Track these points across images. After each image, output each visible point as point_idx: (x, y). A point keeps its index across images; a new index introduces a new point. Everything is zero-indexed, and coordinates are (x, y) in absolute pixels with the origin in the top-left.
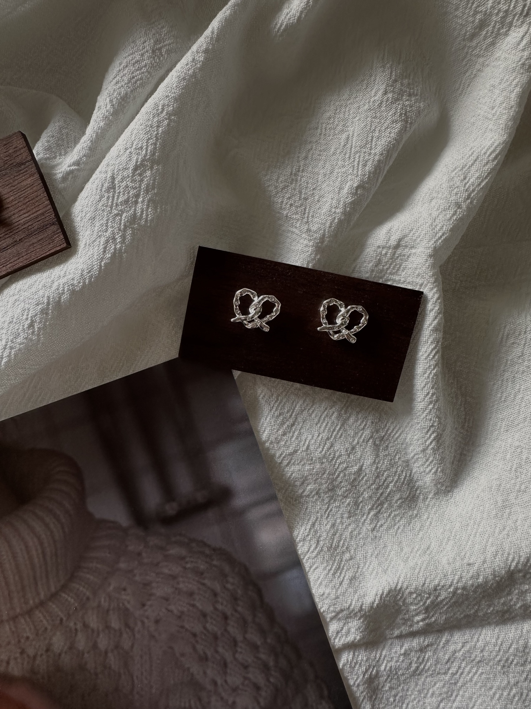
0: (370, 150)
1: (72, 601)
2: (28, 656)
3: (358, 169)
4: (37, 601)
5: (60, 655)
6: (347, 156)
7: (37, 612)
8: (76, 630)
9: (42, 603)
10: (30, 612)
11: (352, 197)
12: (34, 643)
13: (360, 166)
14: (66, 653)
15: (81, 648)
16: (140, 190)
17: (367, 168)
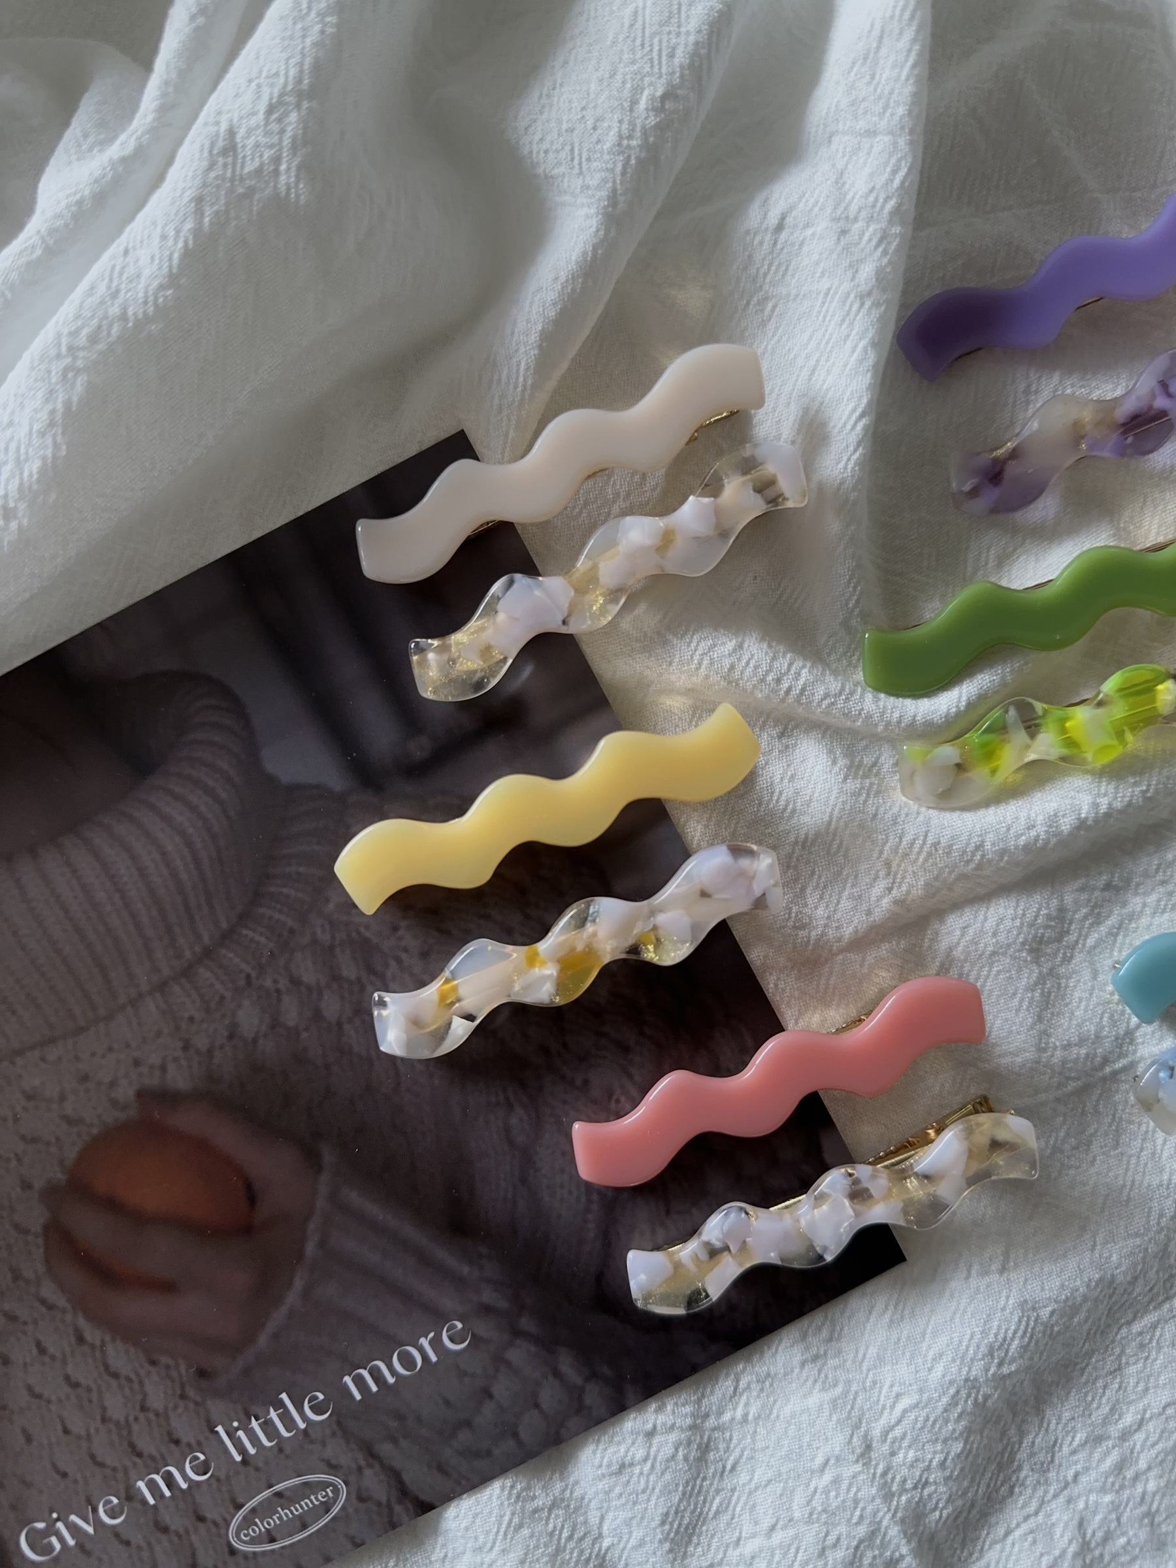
0: (679, 27)
1: (263, 940)
2: (198, 1052)
3: (660, 63)
4: (198, 949)
5: (255, 1041)
6: (638, 42)
7: (201, 970)
8: (278, 991)
9: (208, 953)
10: (187, 973)
11: (656, 116)
12: (205, 1025)
13: (664, 58)
14: (265, 1036)
15: (291, 1024)
16: (280, 150)
17: (677, 61)
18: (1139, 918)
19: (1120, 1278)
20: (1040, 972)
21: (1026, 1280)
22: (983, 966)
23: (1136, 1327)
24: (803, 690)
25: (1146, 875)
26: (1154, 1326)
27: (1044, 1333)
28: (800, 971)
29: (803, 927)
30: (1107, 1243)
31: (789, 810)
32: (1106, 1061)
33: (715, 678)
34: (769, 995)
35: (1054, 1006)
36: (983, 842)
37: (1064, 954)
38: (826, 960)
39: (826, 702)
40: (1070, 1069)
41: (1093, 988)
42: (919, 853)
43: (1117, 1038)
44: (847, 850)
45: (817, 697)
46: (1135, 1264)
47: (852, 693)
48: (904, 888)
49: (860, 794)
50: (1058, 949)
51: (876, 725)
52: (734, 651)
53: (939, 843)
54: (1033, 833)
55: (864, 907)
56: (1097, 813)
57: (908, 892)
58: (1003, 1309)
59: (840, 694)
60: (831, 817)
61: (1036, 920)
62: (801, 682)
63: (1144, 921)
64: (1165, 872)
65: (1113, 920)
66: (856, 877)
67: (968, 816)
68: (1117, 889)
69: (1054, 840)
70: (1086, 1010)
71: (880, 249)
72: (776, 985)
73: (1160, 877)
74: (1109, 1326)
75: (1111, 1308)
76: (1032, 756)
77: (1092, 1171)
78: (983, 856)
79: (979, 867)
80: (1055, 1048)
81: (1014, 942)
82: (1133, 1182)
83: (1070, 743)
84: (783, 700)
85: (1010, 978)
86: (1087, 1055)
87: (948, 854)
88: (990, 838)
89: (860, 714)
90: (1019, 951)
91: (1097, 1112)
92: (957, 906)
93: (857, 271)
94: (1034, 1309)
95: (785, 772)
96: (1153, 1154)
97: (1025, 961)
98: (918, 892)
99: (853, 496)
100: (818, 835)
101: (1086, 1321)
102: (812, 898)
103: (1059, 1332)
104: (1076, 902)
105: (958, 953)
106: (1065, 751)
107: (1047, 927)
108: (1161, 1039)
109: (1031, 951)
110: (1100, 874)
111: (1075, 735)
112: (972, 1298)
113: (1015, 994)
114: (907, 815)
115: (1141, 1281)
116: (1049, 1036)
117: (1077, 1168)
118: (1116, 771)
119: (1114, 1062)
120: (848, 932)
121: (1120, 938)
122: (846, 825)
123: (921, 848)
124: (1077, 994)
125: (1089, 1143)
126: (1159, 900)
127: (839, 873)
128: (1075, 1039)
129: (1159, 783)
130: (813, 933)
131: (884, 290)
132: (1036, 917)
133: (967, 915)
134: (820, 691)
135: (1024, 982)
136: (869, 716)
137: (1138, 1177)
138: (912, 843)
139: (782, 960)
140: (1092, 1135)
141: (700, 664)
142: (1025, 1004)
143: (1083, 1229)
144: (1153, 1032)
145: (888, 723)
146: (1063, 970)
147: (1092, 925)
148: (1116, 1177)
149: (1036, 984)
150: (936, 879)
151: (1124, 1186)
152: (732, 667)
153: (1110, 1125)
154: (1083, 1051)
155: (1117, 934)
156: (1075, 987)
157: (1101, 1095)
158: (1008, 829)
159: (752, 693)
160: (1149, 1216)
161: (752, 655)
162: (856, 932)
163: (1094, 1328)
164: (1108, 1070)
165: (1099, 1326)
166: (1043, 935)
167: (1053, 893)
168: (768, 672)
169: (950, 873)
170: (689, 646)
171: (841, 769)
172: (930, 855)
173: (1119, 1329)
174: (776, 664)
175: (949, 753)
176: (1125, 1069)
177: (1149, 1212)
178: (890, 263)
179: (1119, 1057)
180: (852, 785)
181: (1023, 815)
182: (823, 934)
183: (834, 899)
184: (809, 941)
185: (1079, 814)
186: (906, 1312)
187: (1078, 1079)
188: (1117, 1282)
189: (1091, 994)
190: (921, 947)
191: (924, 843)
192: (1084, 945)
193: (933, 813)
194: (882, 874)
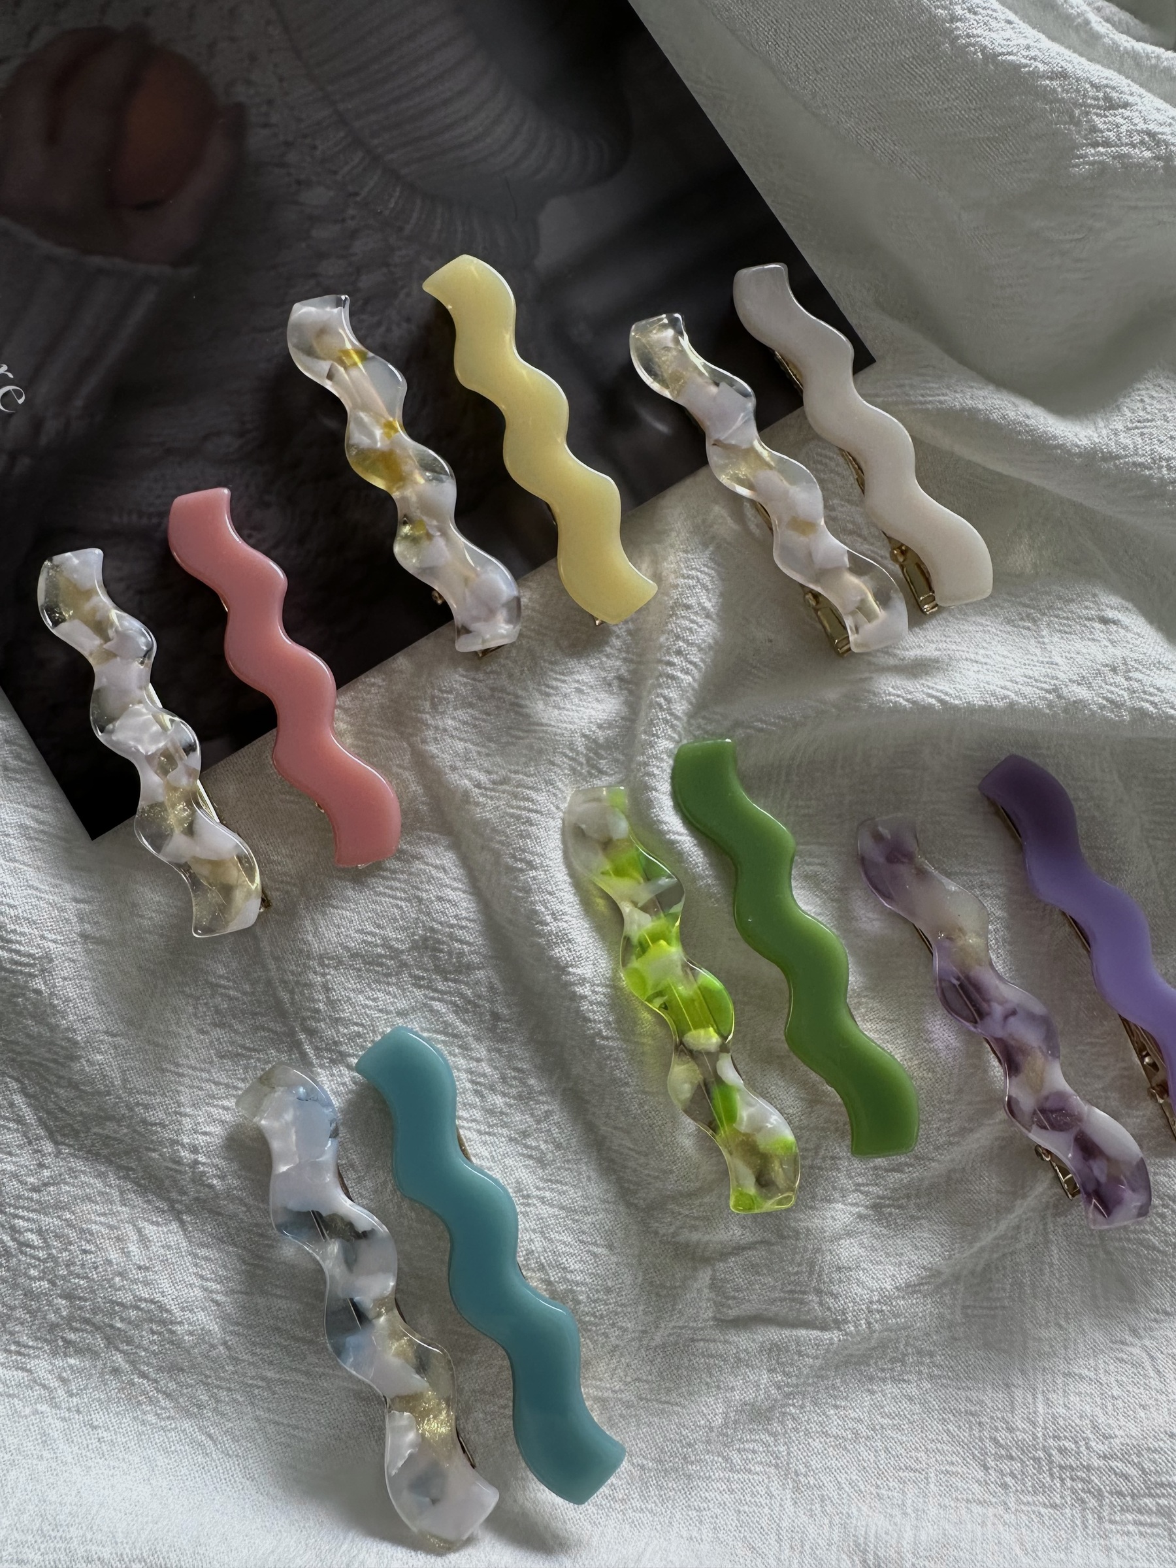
1: (392, 204)
4: (380, 150)
7: (360, 154)
8: (344, 220)
18: (464, 1057)
19: (76, 1066)
20: (402, 952)
21: (74, 961)
22: (405, 892)
23: (18, 1099)
24: (673, 677)
25: (510, 1057)
26: (20, 1120)
27: (14, 986)
28: (389, 707)
29: (434, 706)
30: (115, 1048)
31: (547, 690)
32: (312, 1033)
33: (675, 594)
34: (362, 677)
35: (368, 971)
36: (536, 869)
37: (423, 978)
38: (402, 733)
39: (662, 700)
40: (302, 993)
41: (388, 1012)
42: (519, 808)
43: (335, 1043)
44: (514, 744)
45: (666, 692)
46: (92, 1083)
47: (673, 727)
48: (481, 799)
49: (572, 750)
50: (426, 970)
51: (643, 754)
52: (704, 608)
53: (532, 825)
54: (549, 918)
55: (459, 764)
56: (574, 984)
57: (477, 804)
58: (43, 937)
59: (672, 714)
60: (546, 725)
61: (457, 941)
62: (679, 674)
63: (461, 1062)
64: (514, 1078)
65: (462, 1028)
66: (488, 755)
67: (558, 855)
68: (493, 1029)
69: (542, 941)
70: (365, 1006)
71: (1105, 702)
72: (373, 685)
73: (510, 1073)
74: (21, 1066)
75: (41, 1065)
76: (626, 908)
77: (193, 1032)
78: (521, 870)
79: (511, 870)
80: (324, 975)
81: (433, 920)
82: (182, 1075)
83: (643, 948)
84: (660, 661)
85: (395, 920)
86: (318, 1011)
87: (521, 836)
88: (541, 875)
89: (653, 735)
90: (424, 926)
91: (256, 1029)
92: (465, 861)
93: (1079, 684)
94: (43, 971)
95: (586, 684)
96: (213, 1097)
97: (414, 934)
98: (479, 814)
99: (865, 706)
100: (527, 716)
101: (29, 1036)
102: (461, 714)
103: (16, 1004)
104: (478, 982)
105: (418, 865)
106: (635, 940)
107: (450, 953)
108: (337, 1094)
109: (425, 939)
110: (509, 1006)
111: (653, 950)
112: (53, 905)
113: (379, 926)
114: (555, 795)
115: (72, 1094)
116: (336, 968)
117: (195, 1015)
118: (618, 1001)
119: (311, 1043)
120: (433, 748)
121: (442, 1038)
122: (540, 739)
123: (525, 809)
124: (380, 995)
125: (221, 1025)
126: (484, 1075)
127: (490, 739)
128: (334, 995)
129: (611, 1049)
130: (428, 716)
131: (1066, 711)
132: (461, 942)
133: (456, 871)
134: (673, 694)
135: (392, 935)
136: (652, 745)
137: (187, 1081)
138: (529, 799)
139: (398, 687)
140: (231, 1026)
141: (688, 577)
142: (369, 938)
143: (130, 1023)
144: (344, 1084)
145: (646, 764)
146: (406, 977)
147: (454, 1004)
148: (187, 1057)
149: (390, 947)
150: (494, 830)
151: (178, 1065)
152: (688, 607)
153: (243, 1047)
154: (321, 1006)
155: (446, 1034)
156: (389, 993)
157: (275, 1033)
158: (550, 893)
159: (663, 632)
160: (145, 1093)
161: (701, 627)
162: (433, 757)
163: (18, 1049)
164: (302, 1036)
165: (20, 1054)
166: (441, 951)
167: (485, 957)
168: (686, 641)
169: (500, 842)
170: (704, 565)
171: (594, 732)
172: (518, 818)
173: (17, 1080)
174: (694, 650)
175: (622, 828)
176: (304, 1055)
177: (150, 1094)
178: (1093, 713)
179: (317, 1049)
180: (580, 744)
181: (566, 908)
182: (428, 726)
183: (464, 735)
184: (420, 712)
185: (572, 966)
186: (36, 843)
187: (292, 1004)
188: (72, 1064)
189: (381, 1011)
190: (421, 829)
191: (530, 811)
192: (433, 999)
193: (559, 823)
194: (494, 777)
